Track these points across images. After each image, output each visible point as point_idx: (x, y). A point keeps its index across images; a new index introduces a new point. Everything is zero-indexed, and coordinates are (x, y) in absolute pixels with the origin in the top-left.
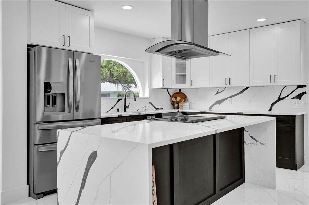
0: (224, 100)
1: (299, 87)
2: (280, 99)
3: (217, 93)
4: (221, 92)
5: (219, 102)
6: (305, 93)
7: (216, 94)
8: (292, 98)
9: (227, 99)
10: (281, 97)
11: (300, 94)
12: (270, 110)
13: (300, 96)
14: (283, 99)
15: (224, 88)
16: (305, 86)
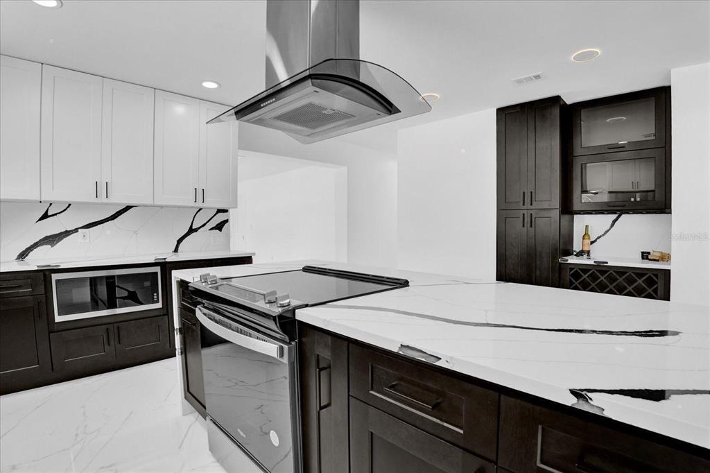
0: (67, 233)
1: (219, 211)
2: (191, 231)
3: (45, 216)
4: (56, 214)
5: (52, 240)
6: (226, 221)
7: (40, 220)
8: (211, 230)
9: (76, 230)
10: (193, 228)
11: (221, 222)
12: (176, 250)
13: (220, 227)
14: (196, 231)
15: (67, 205)
16: (225, 211)
